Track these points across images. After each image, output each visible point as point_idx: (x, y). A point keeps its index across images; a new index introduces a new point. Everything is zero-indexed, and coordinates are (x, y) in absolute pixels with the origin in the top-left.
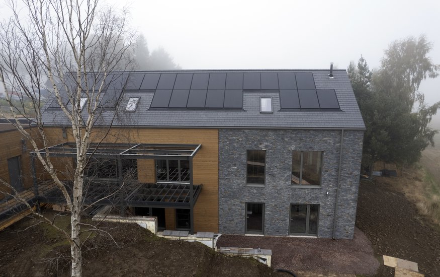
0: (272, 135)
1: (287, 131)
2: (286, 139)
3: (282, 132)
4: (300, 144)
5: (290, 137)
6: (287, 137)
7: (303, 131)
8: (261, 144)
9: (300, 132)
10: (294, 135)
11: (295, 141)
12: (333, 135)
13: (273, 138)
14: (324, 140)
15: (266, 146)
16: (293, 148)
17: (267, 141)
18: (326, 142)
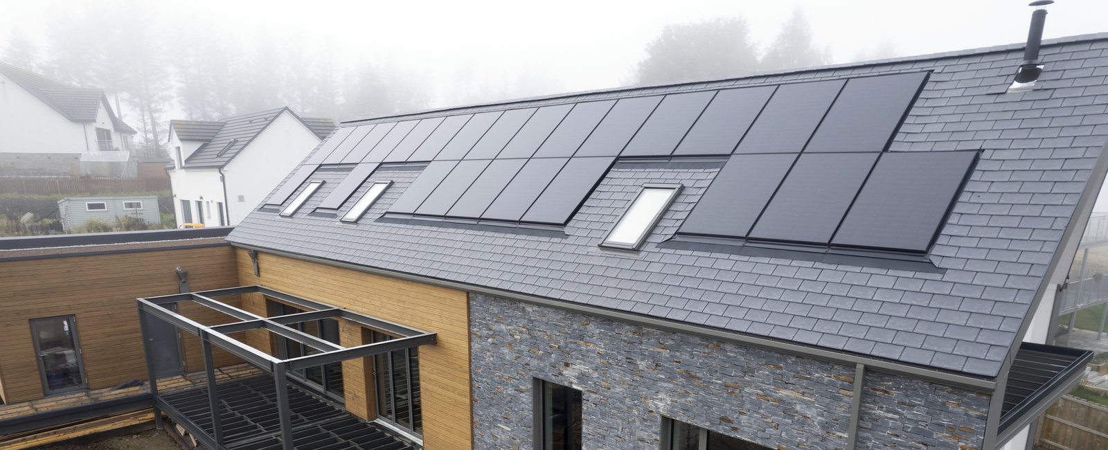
1: (645, 330)
3: (627, 334)
4: (686, 394)
5: (652, 356)
6: (643, 357)
8: (567, 365)
10: (666, 353)
11: (671, 379)
13: (602, 351)
14: (781, 400)
15: (583, 376)
16: (662, 404)
17: (584, 357)
18: (789, 412)
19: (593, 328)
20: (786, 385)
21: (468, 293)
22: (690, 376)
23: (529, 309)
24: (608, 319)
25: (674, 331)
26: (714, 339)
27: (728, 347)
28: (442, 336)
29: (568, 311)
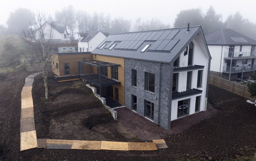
2: (142, 66)
3: (141, 62)
4: (147, 69)
8: (135, 67)
10: (145, 64)
11: (145, 67)
13: (139, 64)
15: (137, 68)
16: (144, 70)
18: (156, 69)
19: (138, 62)
20: (155, 66)
21: (124, 58)
22: (147, 66)
23: (131, 60)
24: (139, 60)
25: (146, 61)
26: (149, 61)
27: (150, 62)
28: (121, 65)
29: (135, 60)
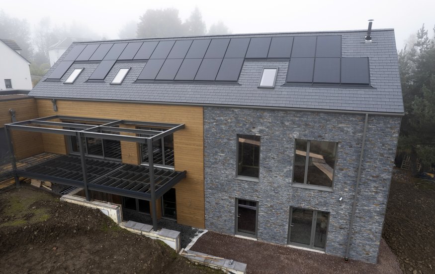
0: (268, 118)
1: (289, 112)
2: (287, 124)
3: (281, 114)
4: (305, 130)
5: (292, 120)
6: (288, 121)
7: (310, 113)
8: (254, 128)
9: (306, 115)
10: (297, 119)
11: (299, 126)
12: (352, 121)
13: (270, 121)
14: (340, 127)
15: (261, 131)
16: (295, 135)
17: (262, 124)
18: (342, 131)
19: (267, 114)
20: (341, 123)
21: (203, 106)
22: (306, 125)
23: (236, 110)
24: (273, 110)
26: (316, 112)
27: (321, 114)
29: (254, 109)
